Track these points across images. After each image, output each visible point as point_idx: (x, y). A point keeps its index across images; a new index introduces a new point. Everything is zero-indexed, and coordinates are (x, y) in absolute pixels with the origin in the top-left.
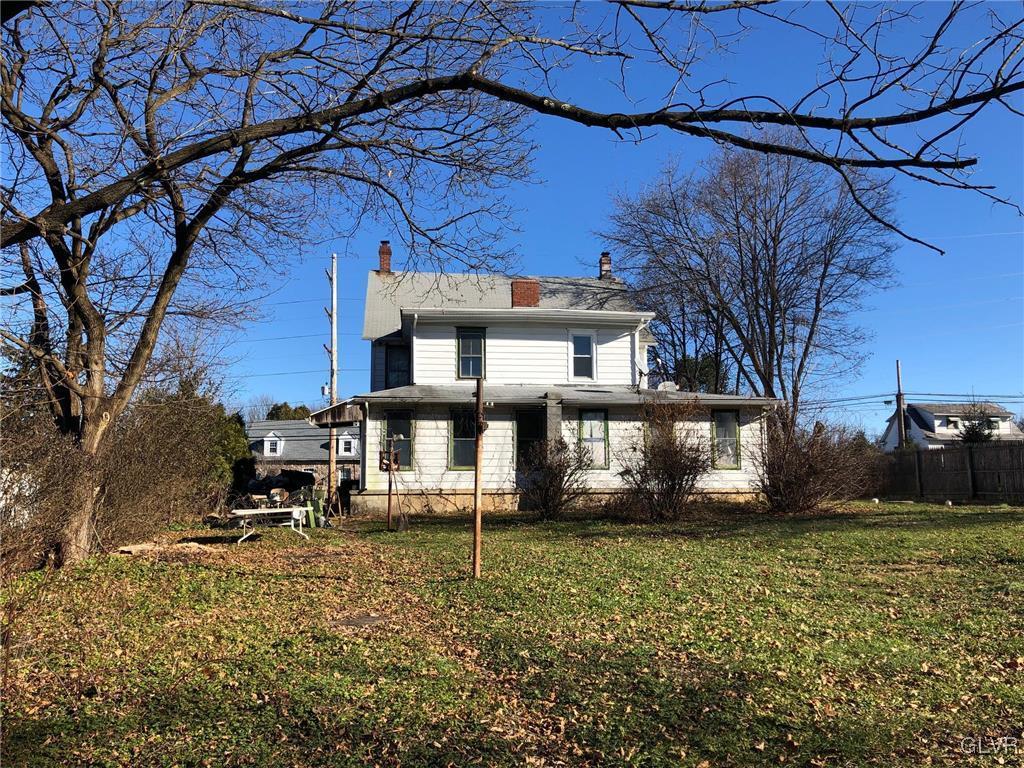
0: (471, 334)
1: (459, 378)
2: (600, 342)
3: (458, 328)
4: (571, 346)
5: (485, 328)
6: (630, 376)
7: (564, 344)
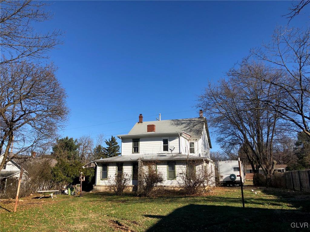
0: (136, 140)
1: (133, 153)
2: (170, 141)
3: (133, 139)
4: (162, 142)
5: (139, 139)
6: (179, 150)
7: (160, 141)
